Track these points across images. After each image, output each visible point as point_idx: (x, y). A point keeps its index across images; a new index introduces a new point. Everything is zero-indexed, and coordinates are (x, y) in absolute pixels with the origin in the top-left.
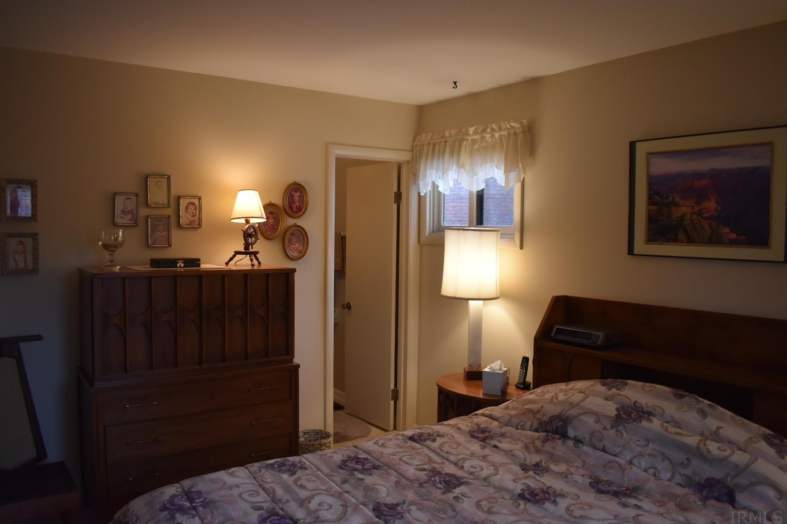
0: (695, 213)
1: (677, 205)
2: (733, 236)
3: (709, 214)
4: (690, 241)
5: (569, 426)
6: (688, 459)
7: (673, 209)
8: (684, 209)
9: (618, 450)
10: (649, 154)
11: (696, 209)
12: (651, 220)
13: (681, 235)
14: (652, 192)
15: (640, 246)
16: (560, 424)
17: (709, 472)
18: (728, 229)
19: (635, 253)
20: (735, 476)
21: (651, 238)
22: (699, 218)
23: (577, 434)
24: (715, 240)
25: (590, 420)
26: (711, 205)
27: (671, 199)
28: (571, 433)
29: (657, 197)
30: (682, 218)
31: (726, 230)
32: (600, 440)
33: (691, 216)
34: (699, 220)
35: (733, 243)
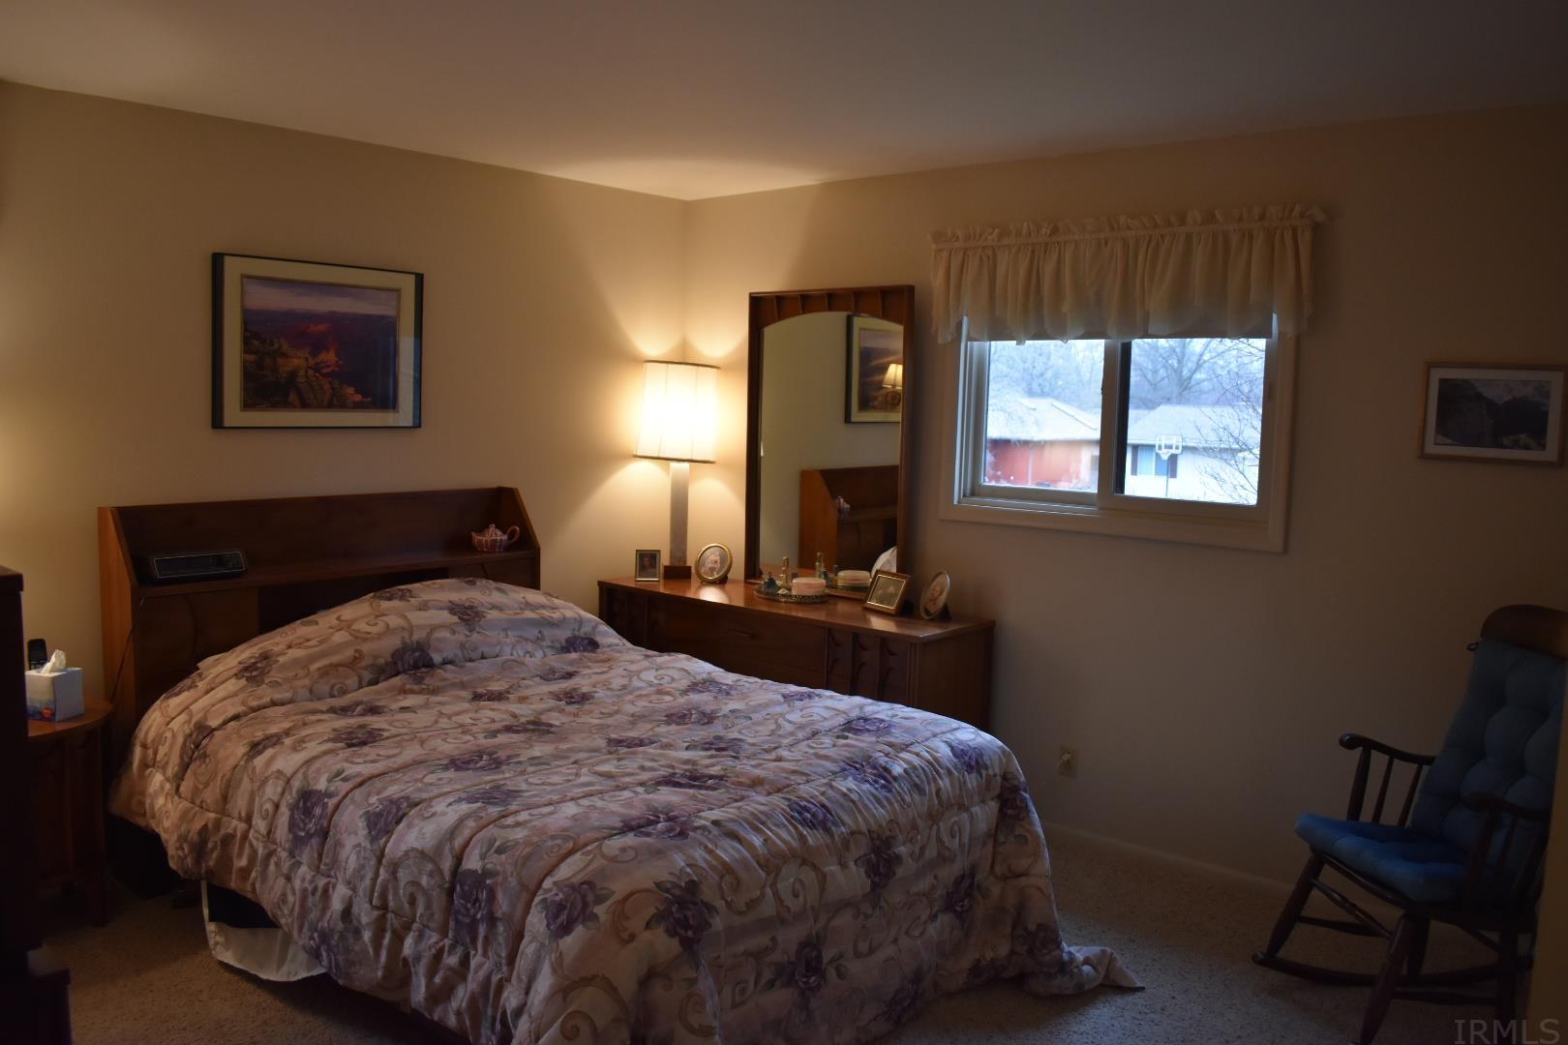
0: (310, 367)
1: (285, 355)
2: (358, 398)
3: (329, 370)
4: (305, 405)
5: (429, 652)
6: (540, 632)
7: (280, 361)
8: (296, 362)
9: (498, 648)
10: (246, 278)
11: (312, 362)
12: (249, 376)
13: (292, 397)
14: (248, 334)
15: (233, 413)
16: (417, 654)
17: (563, 634)
18: (353, 389)
19: (226, 424)
20: (580, 629)
21: (248, 404)
22: (317, 374)
23: (445, 655)
24: (337, 403)
25: (445, 634)
26: (330, 357)
27: (276, 346)
28: (437, 658)
29: (256, 342)
30: (293, 374)
31: (350, 390)
32: (476, 649)
33: (306, 371)
34: (317, 378)
35: (358, 406)
